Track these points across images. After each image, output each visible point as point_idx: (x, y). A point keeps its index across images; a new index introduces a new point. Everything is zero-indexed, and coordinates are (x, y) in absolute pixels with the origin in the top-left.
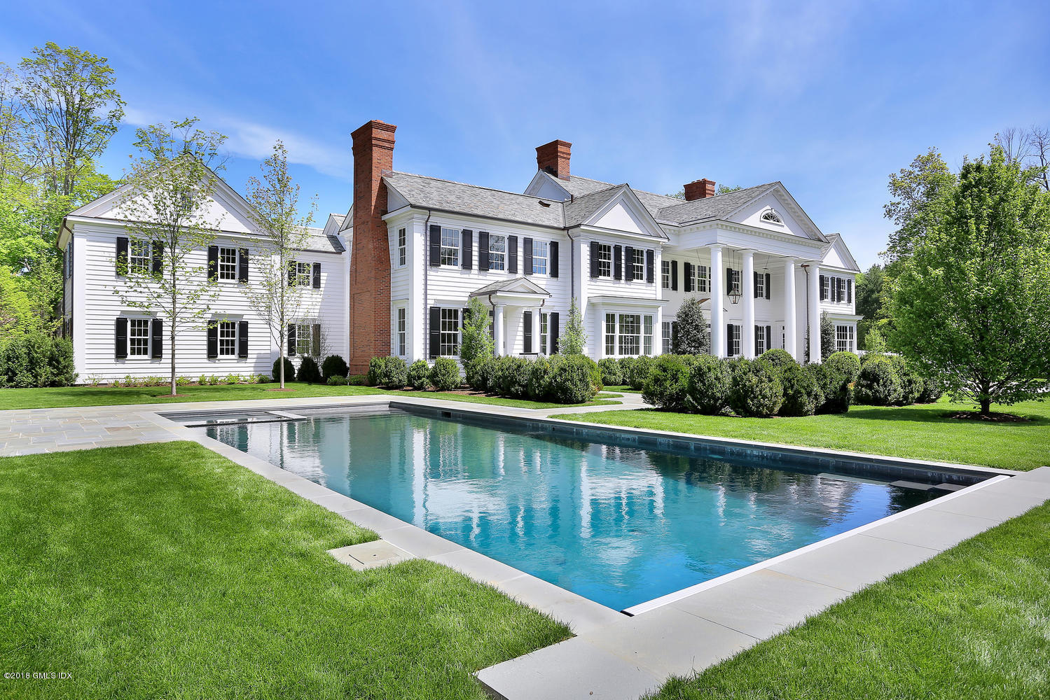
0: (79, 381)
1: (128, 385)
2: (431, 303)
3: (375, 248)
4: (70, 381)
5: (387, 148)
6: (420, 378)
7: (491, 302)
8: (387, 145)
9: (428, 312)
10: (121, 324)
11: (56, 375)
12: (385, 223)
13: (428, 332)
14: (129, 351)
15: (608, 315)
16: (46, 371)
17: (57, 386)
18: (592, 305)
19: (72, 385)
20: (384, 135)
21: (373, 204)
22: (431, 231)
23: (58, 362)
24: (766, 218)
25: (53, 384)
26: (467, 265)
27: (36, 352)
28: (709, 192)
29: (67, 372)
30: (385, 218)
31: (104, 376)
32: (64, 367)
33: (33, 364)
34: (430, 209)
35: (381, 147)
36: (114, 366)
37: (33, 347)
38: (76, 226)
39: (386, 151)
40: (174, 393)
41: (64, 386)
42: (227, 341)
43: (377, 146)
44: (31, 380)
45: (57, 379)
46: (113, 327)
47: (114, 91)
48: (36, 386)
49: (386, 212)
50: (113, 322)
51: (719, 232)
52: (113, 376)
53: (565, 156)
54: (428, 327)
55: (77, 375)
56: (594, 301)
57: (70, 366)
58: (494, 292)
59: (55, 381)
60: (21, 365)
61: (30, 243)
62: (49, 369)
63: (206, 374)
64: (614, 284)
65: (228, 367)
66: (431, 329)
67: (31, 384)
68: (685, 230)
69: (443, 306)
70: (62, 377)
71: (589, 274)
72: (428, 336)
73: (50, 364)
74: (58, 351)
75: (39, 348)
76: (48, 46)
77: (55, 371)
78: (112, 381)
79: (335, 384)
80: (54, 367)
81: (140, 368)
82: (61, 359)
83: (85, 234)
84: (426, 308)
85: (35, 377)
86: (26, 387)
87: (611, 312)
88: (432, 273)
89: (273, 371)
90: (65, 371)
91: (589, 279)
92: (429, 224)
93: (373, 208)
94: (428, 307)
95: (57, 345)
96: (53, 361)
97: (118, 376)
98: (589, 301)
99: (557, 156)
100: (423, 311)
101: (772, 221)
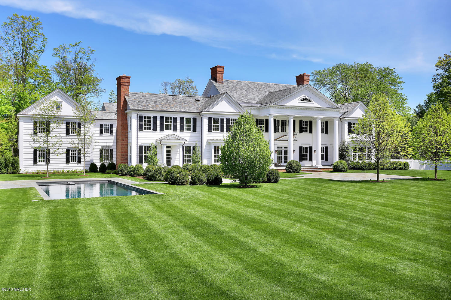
0: (21, 172)
1: (37, 173)
2: (139, 144)
3: (122, 123)
4: (18, 172)
5: (127, 85)
6: (131, 172)
7: (161, 144)
8: (127, 84)
9: (138, 147)
10: (35, 152)
11: (14, 170)
12: (126, 114)
13: (138, 155)
14: (38, 161)
15: (215, 147)
16: (10, 168)
17: (14, 173)
18: (209, 143)
19: (19, 173)
20: (125, 80)
21: (122, 107)
22: (139, 118)
23: (15, 165)
24: (302, 100)
25: (13, 173)
26: (155, 129)
27: (7, 162)
28: (306, 80)
29: (17, 169)
30: (126, 112)
31: (29, 170)
32: (16, 167)
33: (6, 166)
34: (138, 110)
35: (124, 85)
36: (33, 166)
37: (6, 160)
38: (20, 118)
39: (127, 86)
40: (48, 176)
41: (16, 173)
42: (73, 157)
43: (123, 85)
44: (6, 171)
45: (14, 171)
46: (33, 153)
47: (42, 33)
48: (7, 173)
49: (127, 110)
50: (33, 151)
51: (272, 110)
52: (32, 170)
53: (221, 72)
54: (138, 153)
55: (20, 170)
56: (210, 141)
57: (18, 167)
58: (161, 140)
59: (13, 172)
60: (3, 166)
61: (7, 108)
62: (11, 167)
63: (64, 169)
64: (220, 133)
65: (74, 166)
66: (139, 154)
67: (6, 173)
68: (261, 108)
69: (144, 145)
70: (15, 171)
71: (208, 131)
72: (138, 156)
73: (12, 166)
74: (14, 161)
75: (8, 160)
76: (14, 16)
77: (13, 168)
78: (32, 172)
79: (108, 173)
80: (13, 167)
81: (41, 167)
82: (15, 164)
83: (23, 120)
84: (137, 146)
85: (7, 170)
86: (4, 174)
87: (217, 145)
88: (140, 133)
89: (89, 168)
90: (16, 168)
91: (207, 132)
92: (139, 115)
93: (121, 108)
94: (138, 146)
95: (14, 159)
96: (13, 165)
97: (34, 170)
98: (207, 141)
99: (217, 73)
100: (136, 147)
101: (306, 102)
